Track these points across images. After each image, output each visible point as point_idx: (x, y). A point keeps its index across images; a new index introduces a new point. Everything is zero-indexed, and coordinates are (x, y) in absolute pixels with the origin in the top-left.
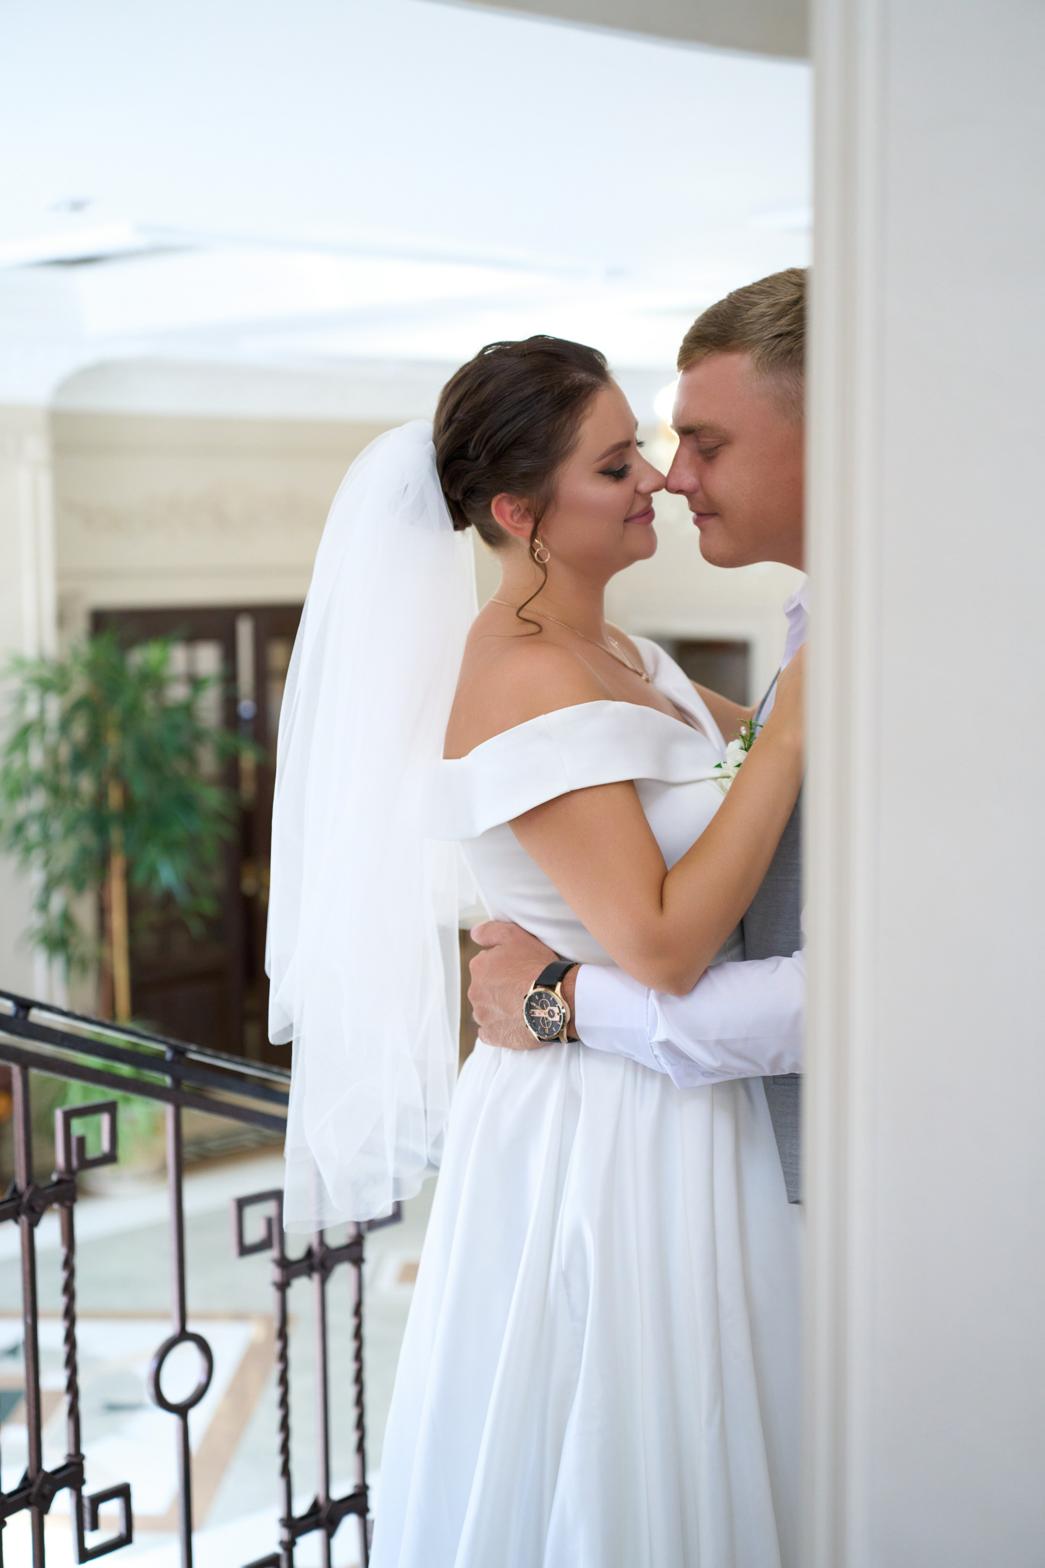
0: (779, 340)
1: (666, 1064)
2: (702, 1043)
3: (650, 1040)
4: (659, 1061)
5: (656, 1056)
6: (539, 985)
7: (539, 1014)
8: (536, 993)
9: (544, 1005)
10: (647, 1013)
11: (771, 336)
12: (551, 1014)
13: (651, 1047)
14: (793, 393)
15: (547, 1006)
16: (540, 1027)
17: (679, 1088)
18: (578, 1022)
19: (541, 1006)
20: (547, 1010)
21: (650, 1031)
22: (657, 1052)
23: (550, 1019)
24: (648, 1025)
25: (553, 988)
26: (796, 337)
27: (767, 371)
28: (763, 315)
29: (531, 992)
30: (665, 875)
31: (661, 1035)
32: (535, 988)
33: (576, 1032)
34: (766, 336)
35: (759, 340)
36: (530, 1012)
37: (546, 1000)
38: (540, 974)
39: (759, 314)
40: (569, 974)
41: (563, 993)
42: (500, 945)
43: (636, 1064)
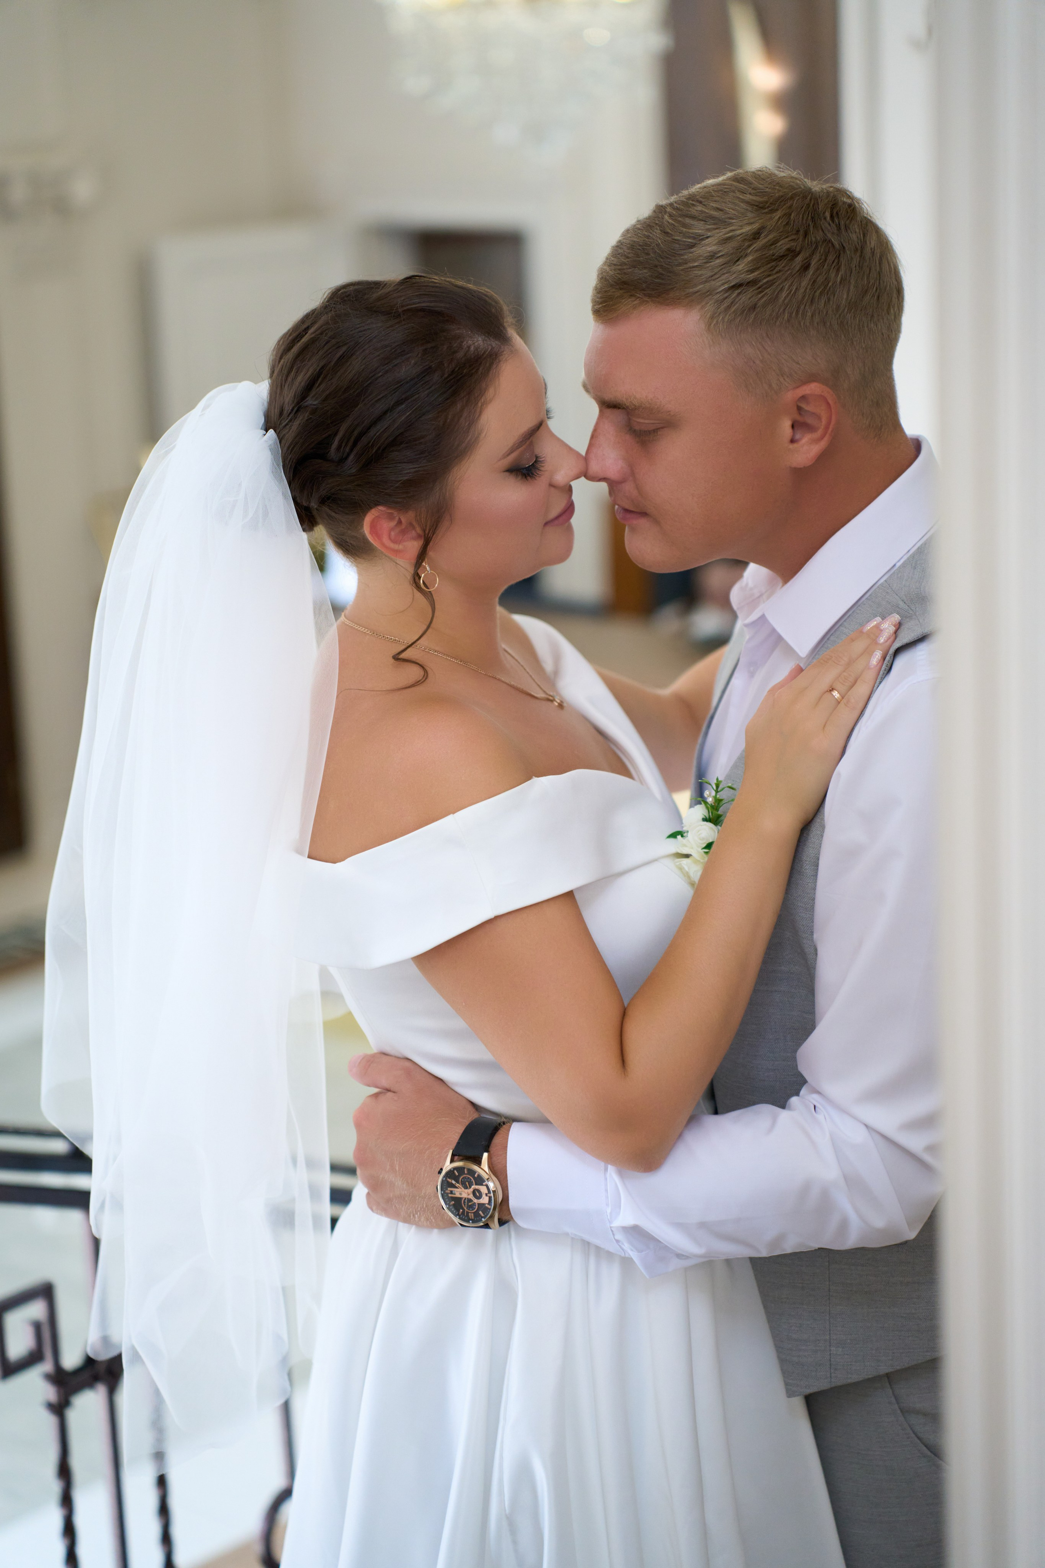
0: (737, 292)
1: (632, 1250)
2: (681, 1226)
3: (610, 1222)
4: (623, 1246)
5: (617, 1241)
6: (456, 1155)
7: (461, 1194)
8: (455, 1168)
9: (467, 1183)
10: (606, 1191)
11: (726, 286)
12: (477, 1194)
13: (612, 1231)
14: (758, 362)
15: (471, 1184)
16: (461, 1210)
17: (648, 1277)
18: (513, 1203)
19: (462, 1184)
20: (471, 1190)
21: (611, 1213)
22: (619, 1236)
23: (476, 1201)
24: (607, 1205)
25: (478, 1162)
26: (759, 288)
27: (723, 335)
28: (713, 256)
29: (448, 1166)
30: (624, 1014)
31: (627, 1217)
32: (452, 1161)
33: (511, 1214)
34: (720, 286)
35: (710, 293)
36: (447, 1191)
37: (469, 1176)
38: (458, 1143)
39: (708, 254)
40: (497, 1140)
41: (491, 1166)
42: (394, 1092)
43: (586, 1244)
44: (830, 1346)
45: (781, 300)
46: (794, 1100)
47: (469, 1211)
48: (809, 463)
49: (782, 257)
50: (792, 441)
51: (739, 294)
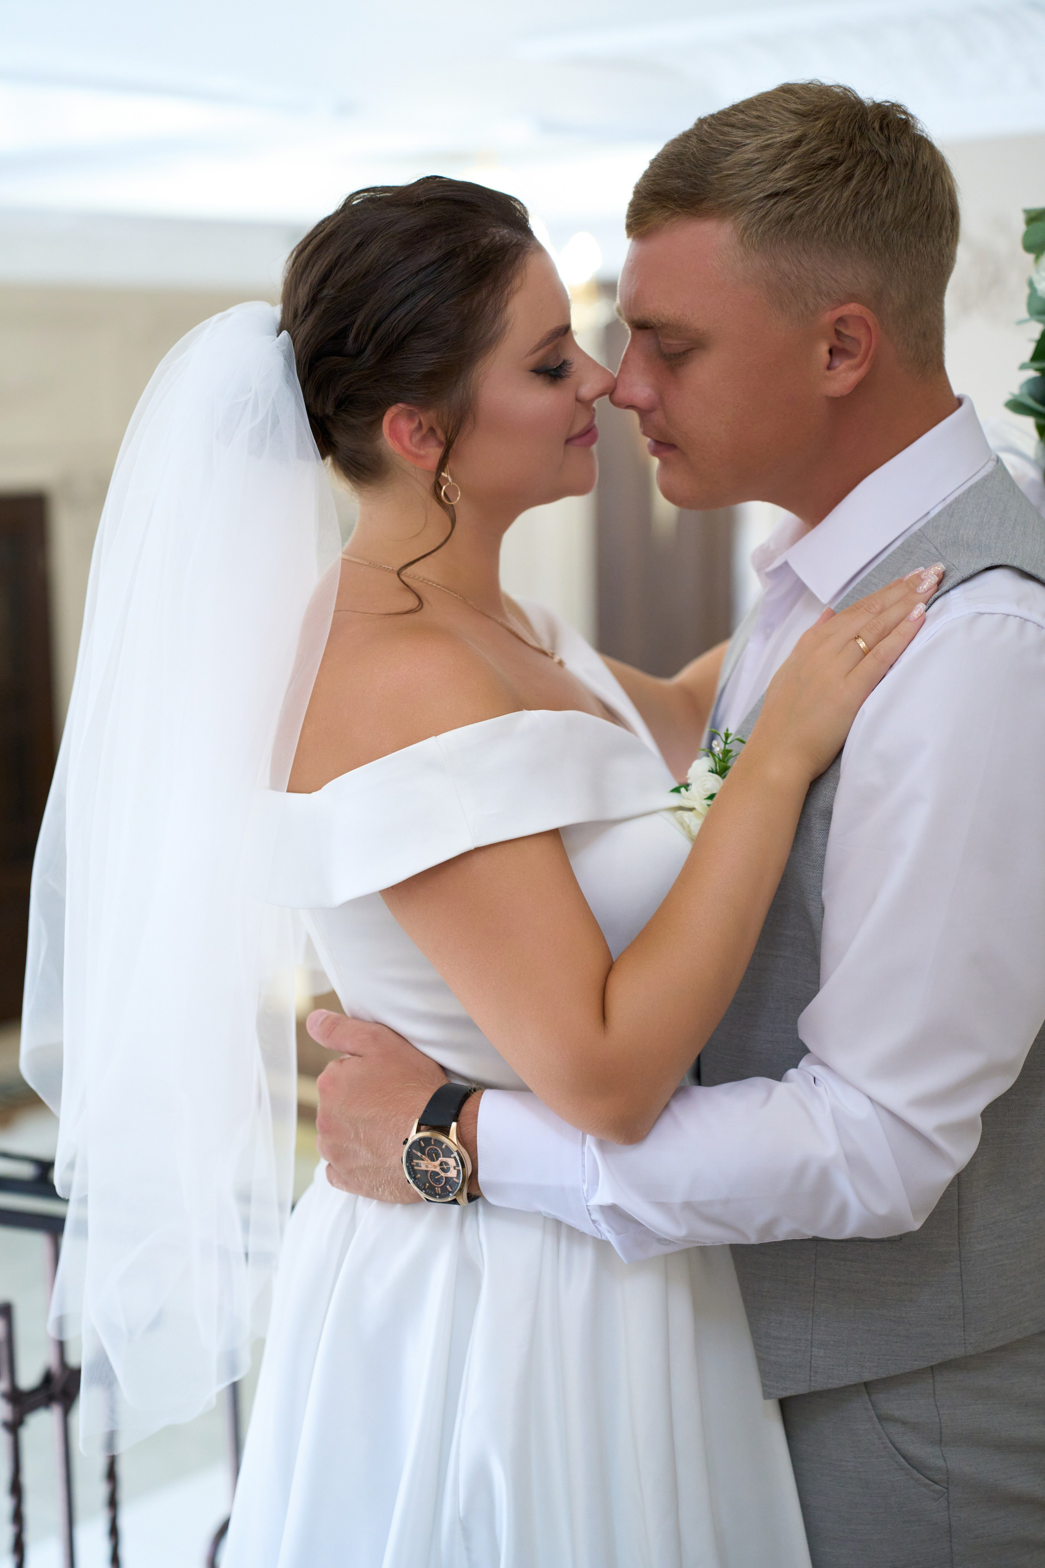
0: (772, 202)
1: (609, 1232)
2: (663, 1206)
3: (587, 1201)
4: (599, 1227)
5: (594, 1222)
6: (423, 1125)
7: (427, 1166)
8: (421, 1139)
9: (434, 1155)
10: (583, 1166)
11: (761, 195)
12: (444, 1167)
13: (588, 1210)
14: (793, 278)
15: (438, 1156)
16: (427, 1184)
17: (626, 1262)
18: (482, 1176)
19: (429, 1156)
20: (438, 1162)
21: (587, 1190)
22: (596, 1216)
23: (443, 1174)
24: (584, 1181)
25: (446, 1131)
26: (797, 197)
27: (756, 247)
28: (750, 163)
29: (414, 1136)
30: (609, 969)
31: (604, 1195)
32: (418, 1131)
33: (480, 1189)
34: (754, 196)
35: (743, 203)
36: (412, 1164)
37: (437, 1148)
38: (425, 1111)
39: (745, 162)
40: (467, 1108)
41: (459, 1136)
42: (360, 1056)
43: (558, 1223)
44: (812, 1346)
45: (819, 212)
46: (792, 1072)
47: (436, 1186)
48: (846, 392)
49: (824, 166)
50: (829, 368)
51: (775, 203)
